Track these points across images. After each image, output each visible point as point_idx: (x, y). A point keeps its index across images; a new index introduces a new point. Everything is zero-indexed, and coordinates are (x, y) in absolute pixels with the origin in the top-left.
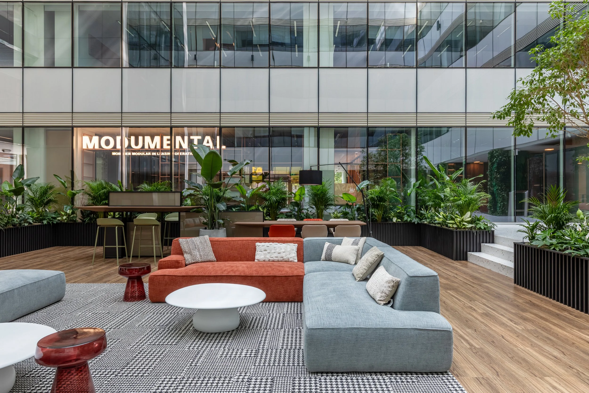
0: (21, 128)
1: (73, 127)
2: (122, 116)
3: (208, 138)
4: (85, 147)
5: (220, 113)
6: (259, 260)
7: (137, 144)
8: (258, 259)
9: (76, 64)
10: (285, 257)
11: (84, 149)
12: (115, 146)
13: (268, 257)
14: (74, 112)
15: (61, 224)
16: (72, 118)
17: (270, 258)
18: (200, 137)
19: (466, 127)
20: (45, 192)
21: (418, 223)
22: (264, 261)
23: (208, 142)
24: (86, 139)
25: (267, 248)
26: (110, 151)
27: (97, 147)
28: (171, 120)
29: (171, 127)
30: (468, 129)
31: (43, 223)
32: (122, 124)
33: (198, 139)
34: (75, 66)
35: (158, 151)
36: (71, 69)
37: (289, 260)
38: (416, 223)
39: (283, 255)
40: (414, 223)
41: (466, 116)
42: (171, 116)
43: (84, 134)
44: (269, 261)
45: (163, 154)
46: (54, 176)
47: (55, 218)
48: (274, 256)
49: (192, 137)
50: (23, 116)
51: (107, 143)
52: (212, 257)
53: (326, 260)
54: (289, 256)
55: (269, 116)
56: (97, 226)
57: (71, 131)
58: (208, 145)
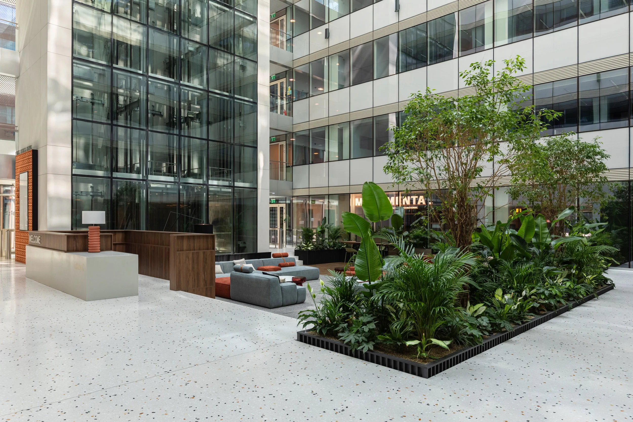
1: (350, 194)
4: (356, 205)
14: (350, 185)
16: (350, 188)
18: (417, 197)
20: (337, 231)
24: (357, 199)
29: (399, 192)
34: (351, 158)
36: (349, 160)
43: (356, 197)
47: (341, 246)
49: (412, 197)
57: (349, 196)
58: (421, 202)
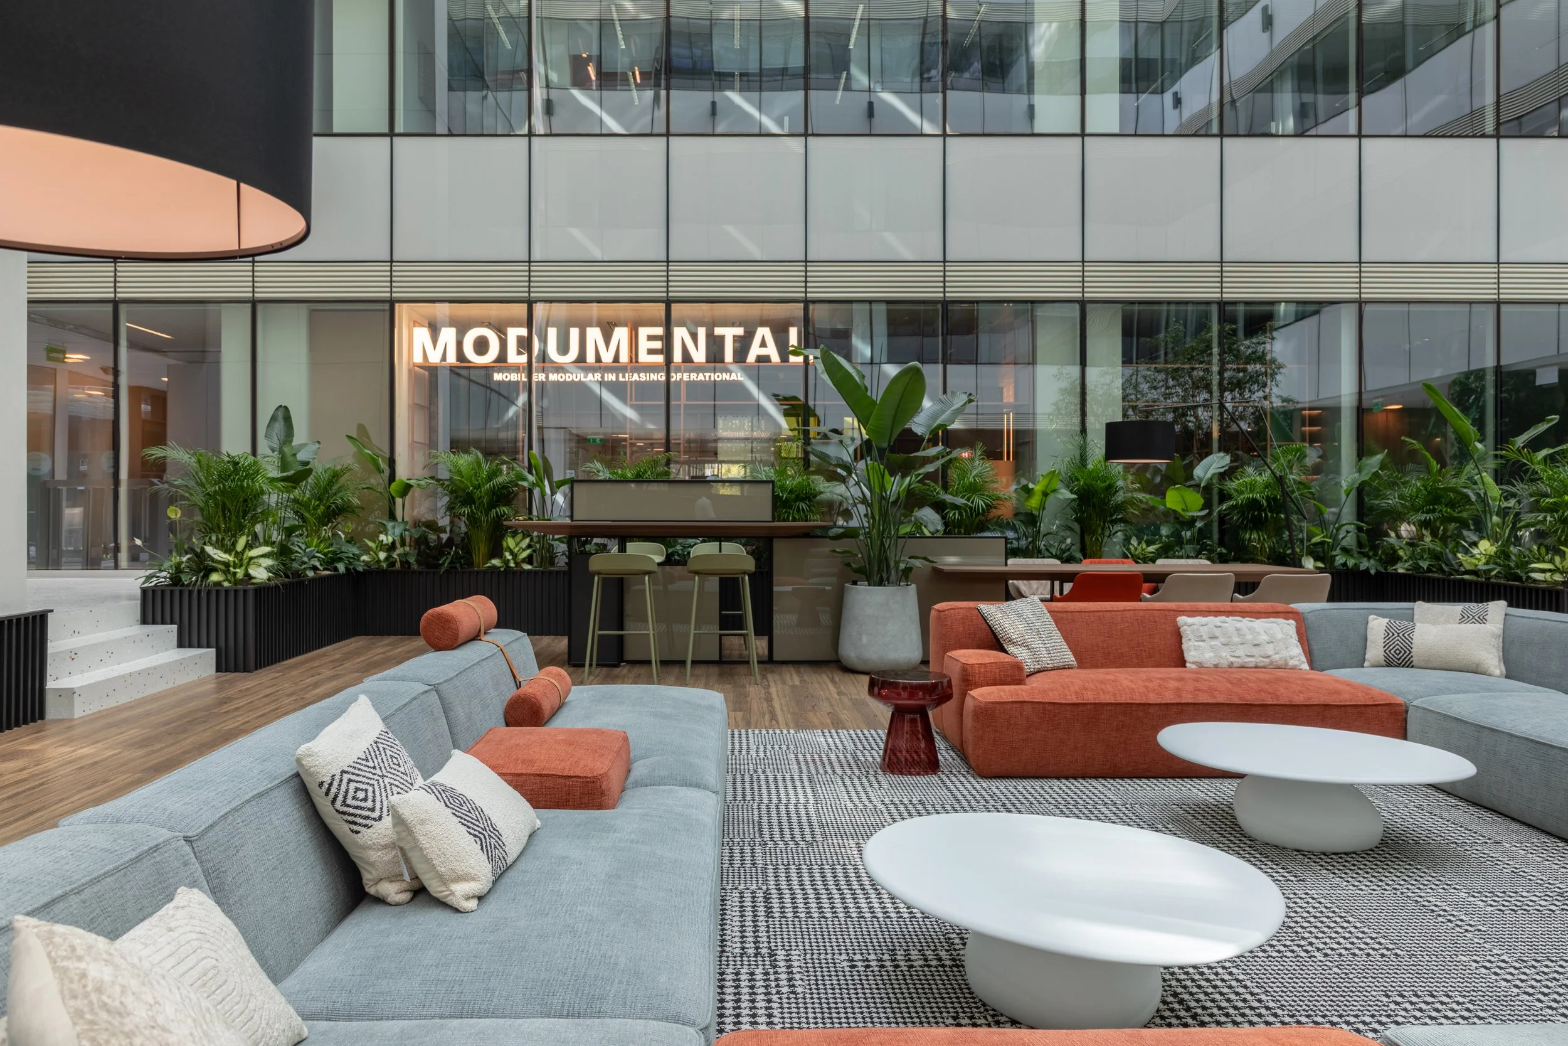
0: (249, 305)
1: (392, 302)
2: (529, 271)
3: (764, 332)
4: (417, 359)
5: (806, 261)
6: (1200, 665)
7: (564, 349)
8: (1196, 660)
9: (399, 128)
10: (1277, 657)
11: (415, 365)
12: (502, 357)
13: (1225, 657)
14: (395, 259)
15: (374, 573)
16: (391, 276)
17: (1232, 659)
18: (740, 331)
19: (1498, 303)
21: (1378, 573)
22: (1216, 666)
23: (763, 344)
24: (422, 336)
25: (1217, 632)
26: (487, 369)
27: (452, 359)
28: (668, 281)
29: (668, 303)
30: (1503, 308)
31: (336, 569)
32: (529, 292)
33: (736, 337)
34: (397, 131)
35: (624, 370)
36: (388, 139)
37: (1286, 664)
38: (1373, 572)
39: (1269, 650)
40: (1367, 570)
41: (1499, 273)
42: (668, 271)
43: (416, 323)
44: (1231, 666)
45: (635, 377)
46: (346, 439)
48: (1242, 655)
49: (718, 331)
50: (253, 271)
51: (481, 346)
52: (1069, 657)
53: (1389, 664)
54: (1285, 654)
55: (945, 271)
56: (592, 575)
57: (387, 314)
58: (763, 352)
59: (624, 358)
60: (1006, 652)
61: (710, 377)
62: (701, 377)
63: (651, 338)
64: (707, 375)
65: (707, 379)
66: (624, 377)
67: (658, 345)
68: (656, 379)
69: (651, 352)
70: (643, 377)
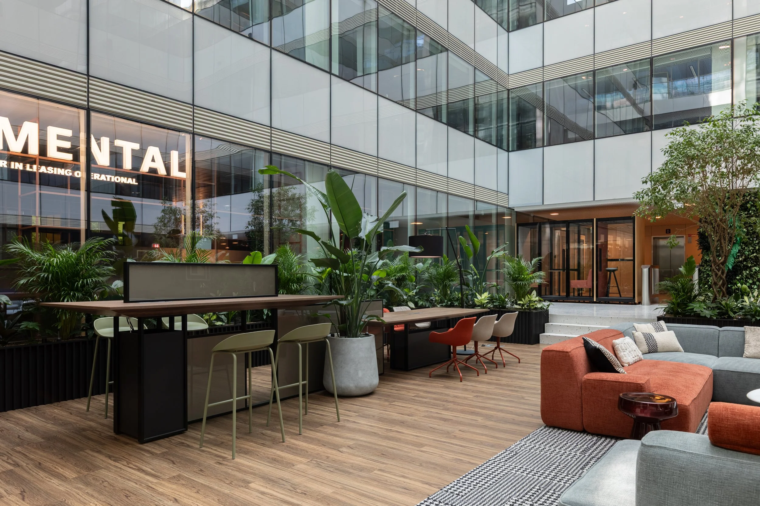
33: (133, 150)
35: (32, 161)
45: (43, 169)
59: (34, 150)
60: (618, 372)
61: (111, 178)
62: (103, 178)
63: (60, 137)
64: (109, 177)
65: (109, 180)
66: (31, 167)
67: (67, 145)
68: (63, 174)
69: (60, 149)
70: (51, 170)
